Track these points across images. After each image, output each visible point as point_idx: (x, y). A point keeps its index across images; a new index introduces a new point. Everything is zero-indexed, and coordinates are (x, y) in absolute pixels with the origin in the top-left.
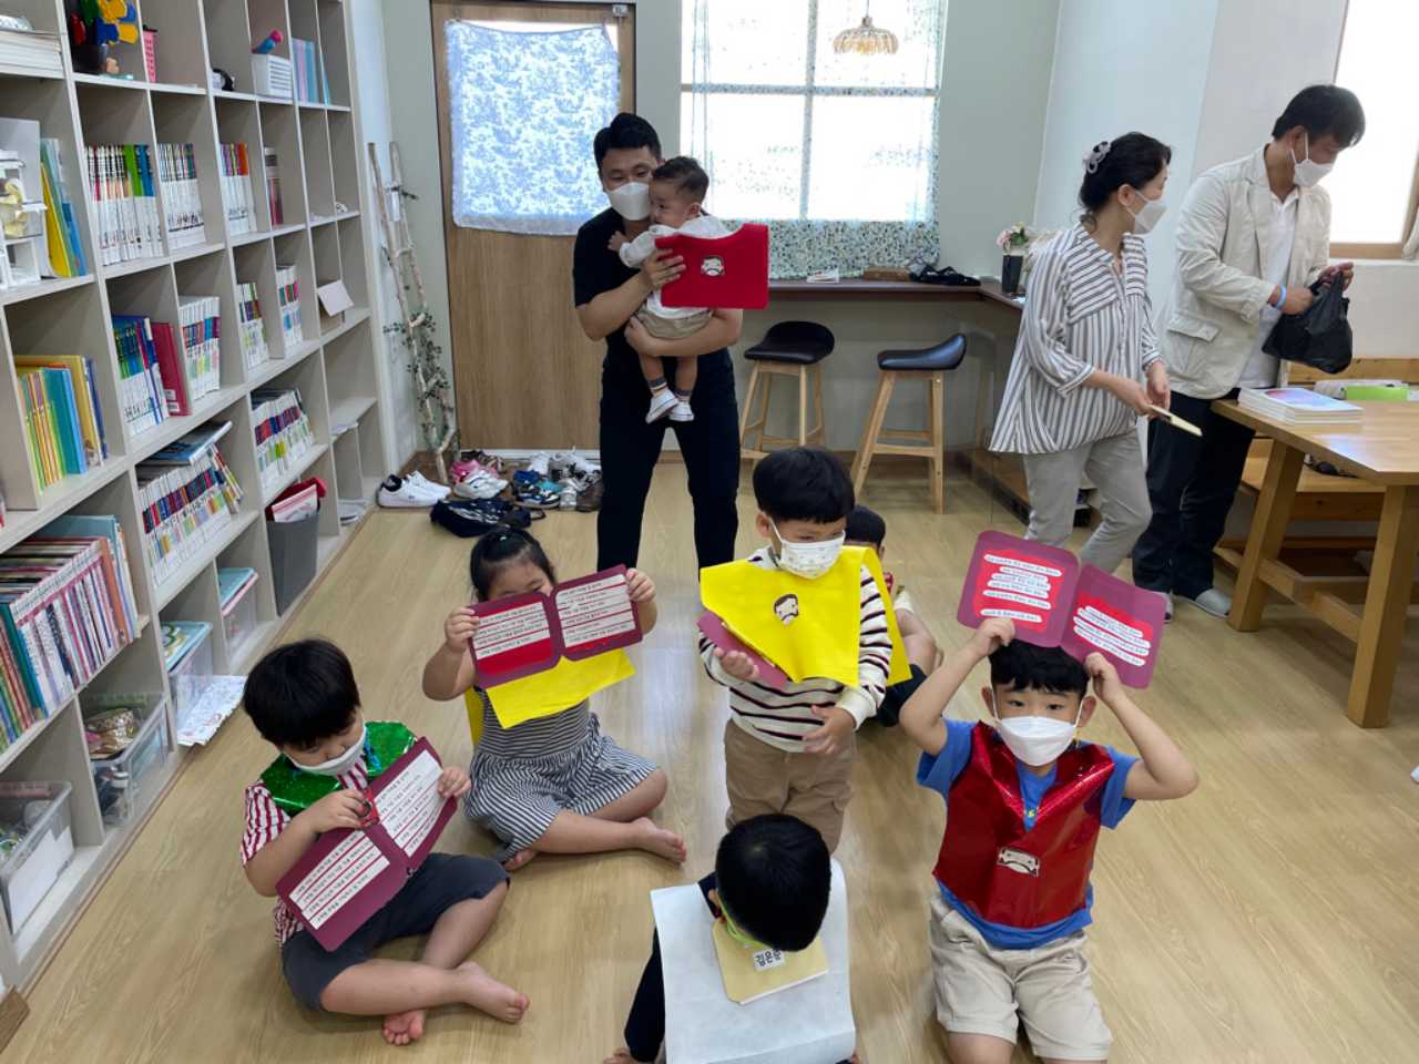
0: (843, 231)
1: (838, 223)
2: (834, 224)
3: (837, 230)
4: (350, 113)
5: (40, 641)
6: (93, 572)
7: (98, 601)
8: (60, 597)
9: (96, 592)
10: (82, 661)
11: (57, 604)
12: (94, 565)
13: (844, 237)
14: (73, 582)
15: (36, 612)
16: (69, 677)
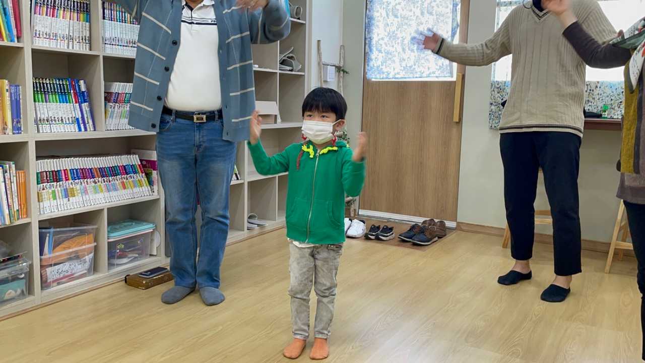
0: (600, 87)
1: (598, 82)
2: (594, 83)
3: (597, 87)
4: (305, 24)
13: (600, 92)
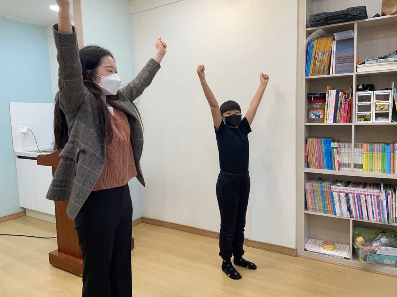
5: (340, 199)
6: (372, 197)
7: (372, 205)
8: (353, 195)
9: (372, 202)
10: (357, 213)
11: (350, 195)
12: (374, 196)
14: (361, 194)
15: (341, 192)
16: (349, 213)
